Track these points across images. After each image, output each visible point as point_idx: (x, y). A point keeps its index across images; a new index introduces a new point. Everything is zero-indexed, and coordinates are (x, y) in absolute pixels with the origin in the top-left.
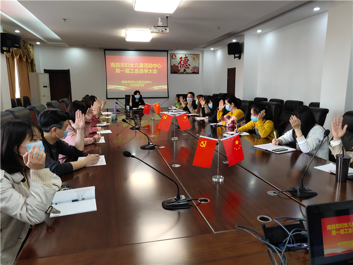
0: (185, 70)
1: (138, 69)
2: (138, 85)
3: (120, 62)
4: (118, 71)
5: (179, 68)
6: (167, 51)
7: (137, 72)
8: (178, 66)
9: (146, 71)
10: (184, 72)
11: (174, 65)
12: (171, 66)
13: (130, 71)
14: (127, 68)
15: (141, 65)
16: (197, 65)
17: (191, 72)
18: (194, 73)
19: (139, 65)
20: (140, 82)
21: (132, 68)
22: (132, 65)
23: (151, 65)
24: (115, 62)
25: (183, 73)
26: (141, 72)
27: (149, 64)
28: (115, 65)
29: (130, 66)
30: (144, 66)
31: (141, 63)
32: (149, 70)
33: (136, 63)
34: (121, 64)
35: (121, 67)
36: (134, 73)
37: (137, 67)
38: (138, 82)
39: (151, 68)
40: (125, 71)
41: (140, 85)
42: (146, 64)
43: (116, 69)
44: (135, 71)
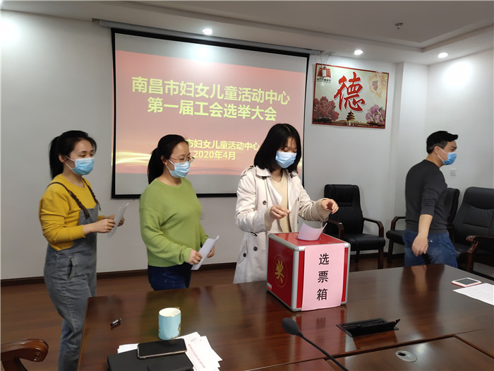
0: (350, 116)
1: (222, 102)
2: (217, 155)
3: (165, 78)
4: (155, 106)
5: (337, 109)
6: (307, 56)
7: (216, 111)
8: (332, 103)
9: (244, 112)
10: (349, 122)
11: (324, 99)
12: (315, 102)
13: (196, 108)
14: (185, 97)
15: (231, 93)
16: (381, 105)
17: (365, 121)
18: (372, 125)
19: (223, 92)
20: (224, 144)
21: (202, 99)
22: (202, 90)
23: (258, 95)
24: (148, 75)
25: (344, 124)
26: (229, 113)
27: (254, 90)
28: (148, 84)
29: (196, 93)
30: (238, 97)
31: (232, 87)
32: (253, 110)
33: (214, 86)
34: (166, 82)
35: (167, 92)
36: (207, 114)
37: (219, 97)
38: (219, 144)
39: (259, 104)
40: (179, 107)
41: (223, 154)
42: (247, 89)
43: (149, 100)
44: (212, 109)
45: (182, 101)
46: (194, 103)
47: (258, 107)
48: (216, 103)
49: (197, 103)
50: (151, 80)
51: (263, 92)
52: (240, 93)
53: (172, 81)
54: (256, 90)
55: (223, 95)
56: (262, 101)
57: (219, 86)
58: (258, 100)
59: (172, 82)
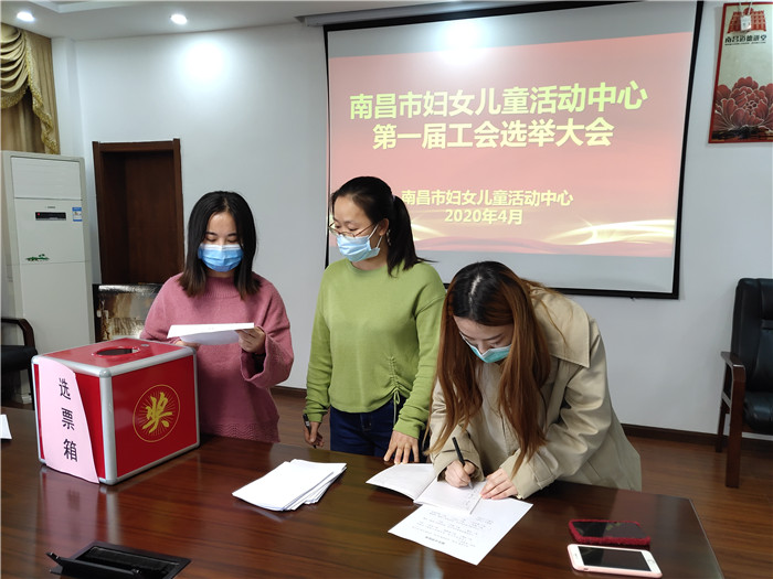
1: (497, 121)
2: (489, 217)
3: (399, 88)
4: (384, 138)
7: (486, 138)
8: (769, 90)
9: (542, 133)
11: (746, 83)
12: (719, 93)
13: (451, 135)
14: (432, 119)
15: (515, 100)
19: (499, 100)
20: (500, 197)
21: (462, 118)
22: (461, 103)
23: (573, 97)
24: (372, 90)
26: (512, 138)
27: (562, 88)
28: (374, 105)
29: (450, 108)
30: (529, 105)
31: (516, 89)
32: (559, 128)
33: (483, 91)
34: (401, 97)
35: (402, 113)
36: (470, 144)
37: (492, 111)
38: (491, 196)
39: (574, 115)
40: (423, 136)
41: (498, 214)
42: (547, 89)
43: (375, 130)
44: (478, 134)
45: (427, 126)
46: (447, 126)
47: (571, 121)
48: (487, 123)
49: (451, 126)
50: (379, 96)
51: (583, 90)
52: (533, 97)
53: (410, 93)
54: (568, 88)
55: (499, 106)
56: (580, 109)
57: (492, 91)
58: (571, 107)
59: (410, 96)
